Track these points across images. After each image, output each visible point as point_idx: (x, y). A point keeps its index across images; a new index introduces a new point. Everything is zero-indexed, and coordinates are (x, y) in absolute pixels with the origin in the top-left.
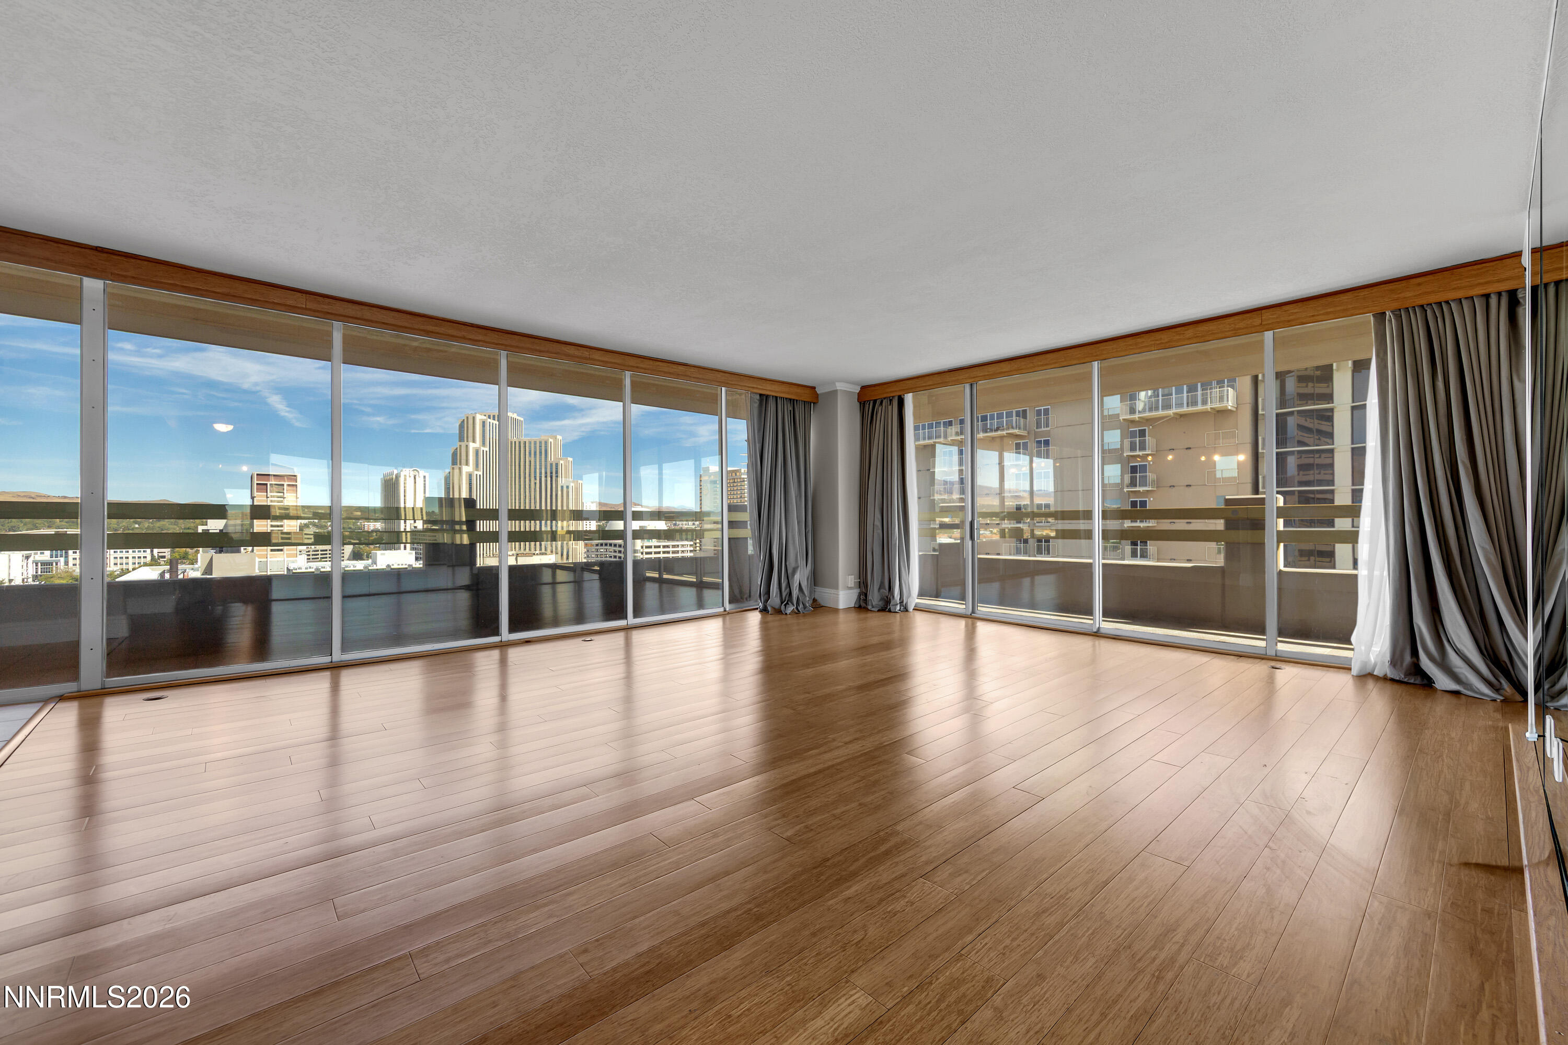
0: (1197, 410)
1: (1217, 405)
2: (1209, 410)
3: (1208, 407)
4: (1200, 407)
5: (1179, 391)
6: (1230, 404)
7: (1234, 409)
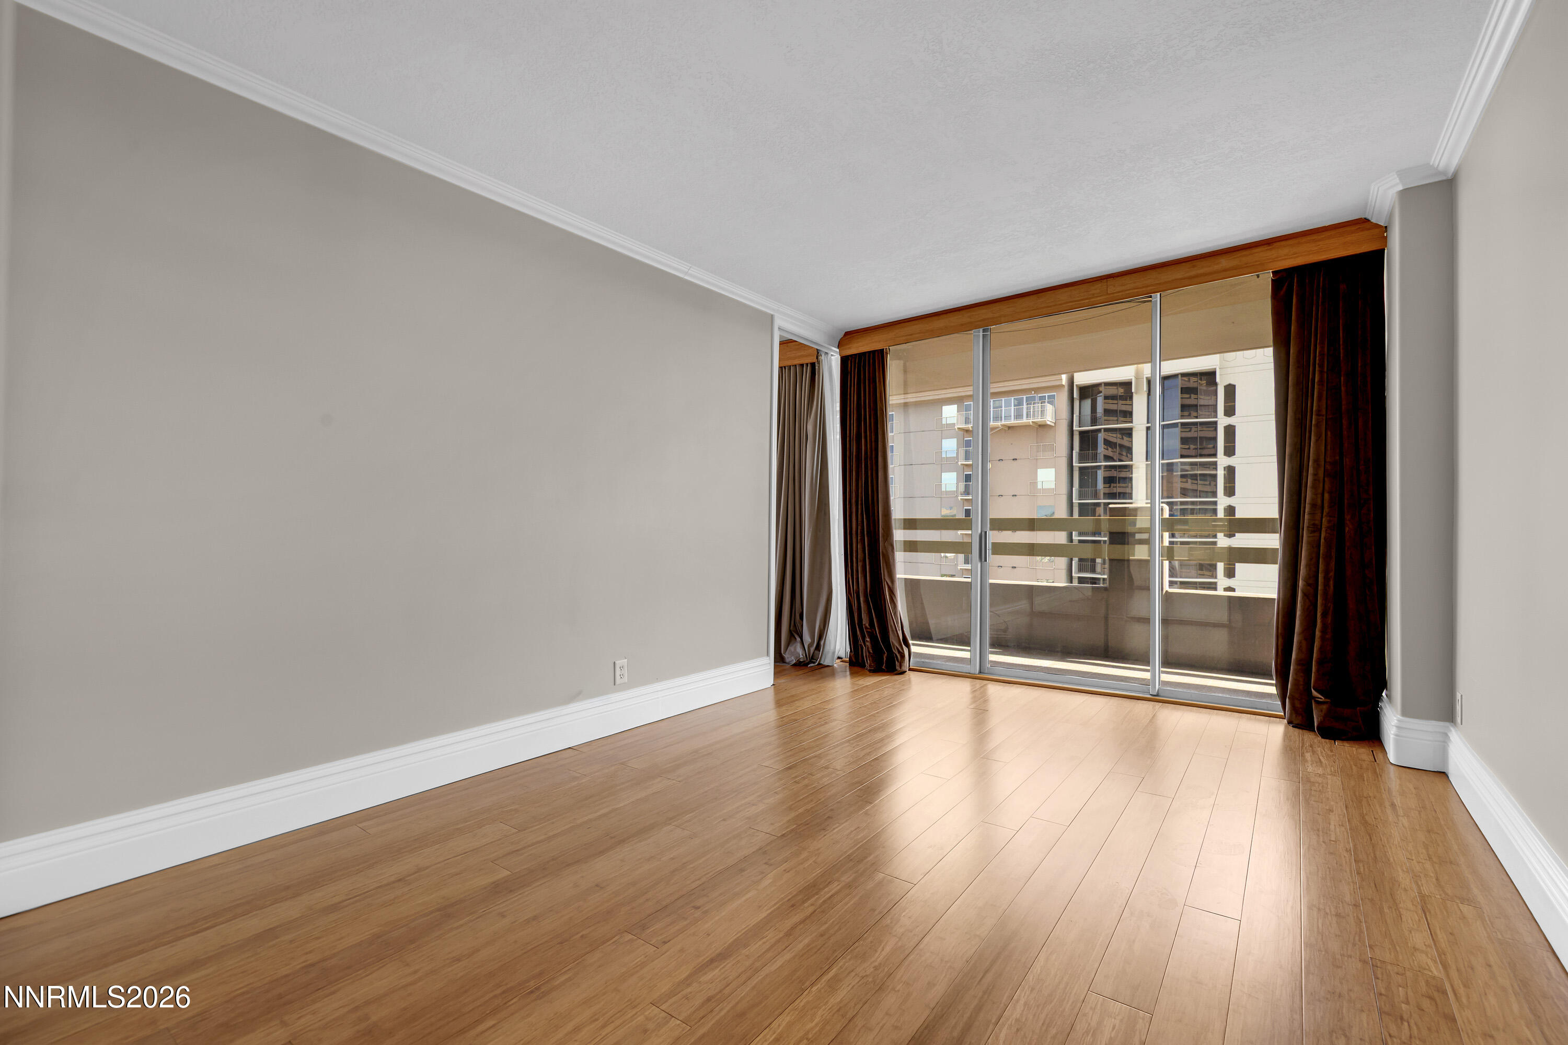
0: (1022, 423)
1: (1039, 420)
2: (1031, 424)
3: (1030, 421)
4: (1025, 420)
5: (1008, 404)
6: (1049, 419)
7: (1053, 425)
